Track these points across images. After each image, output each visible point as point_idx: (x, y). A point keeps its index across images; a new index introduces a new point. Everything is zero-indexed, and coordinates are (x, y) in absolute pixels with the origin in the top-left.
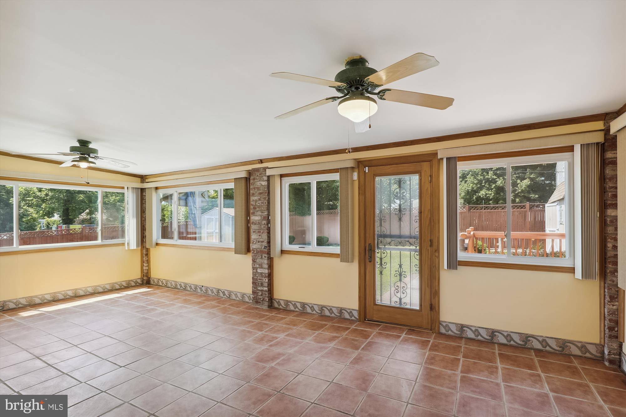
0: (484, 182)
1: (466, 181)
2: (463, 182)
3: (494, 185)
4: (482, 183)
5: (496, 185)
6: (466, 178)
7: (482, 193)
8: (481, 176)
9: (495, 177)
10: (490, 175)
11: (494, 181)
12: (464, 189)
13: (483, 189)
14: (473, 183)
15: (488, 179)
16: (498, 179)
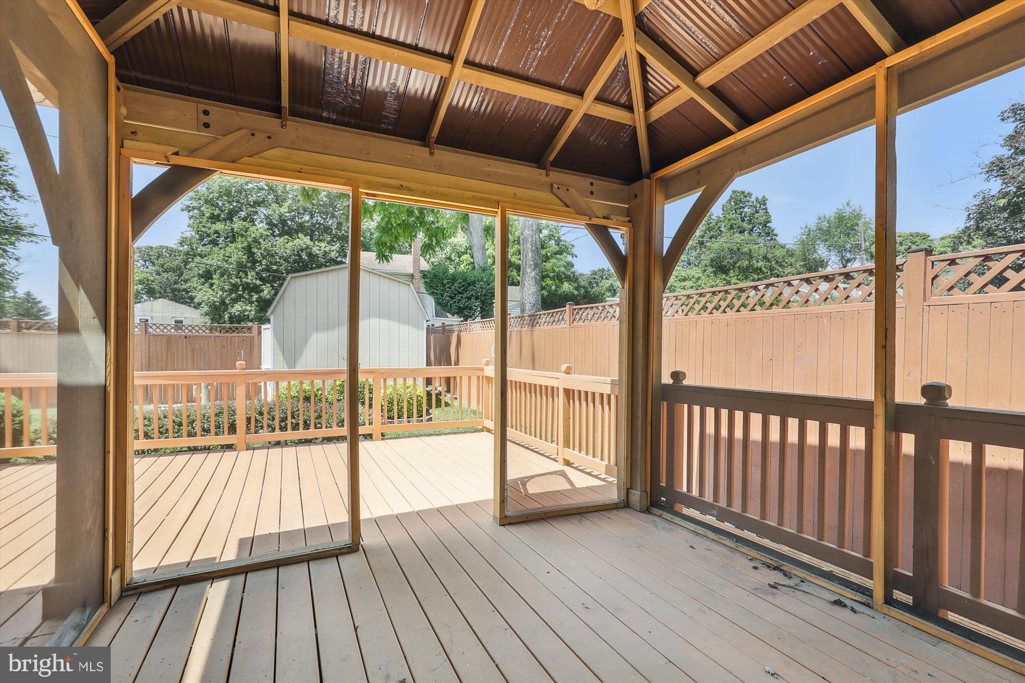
0: (240, 289)
1: (212, 285)
2: (207, 285)
3: (257, 296)
4: (239, 291)
5: (260, 297)
6: (212, 279)
7: (237, 308)
8: (237, 278)
9: (258, 282)
10: (249, 277)
11: (256, 289)
12: (206, 300)
13: (240, 301)
14: (223, 290)
15: (247, 284)
16: (264, 287)
